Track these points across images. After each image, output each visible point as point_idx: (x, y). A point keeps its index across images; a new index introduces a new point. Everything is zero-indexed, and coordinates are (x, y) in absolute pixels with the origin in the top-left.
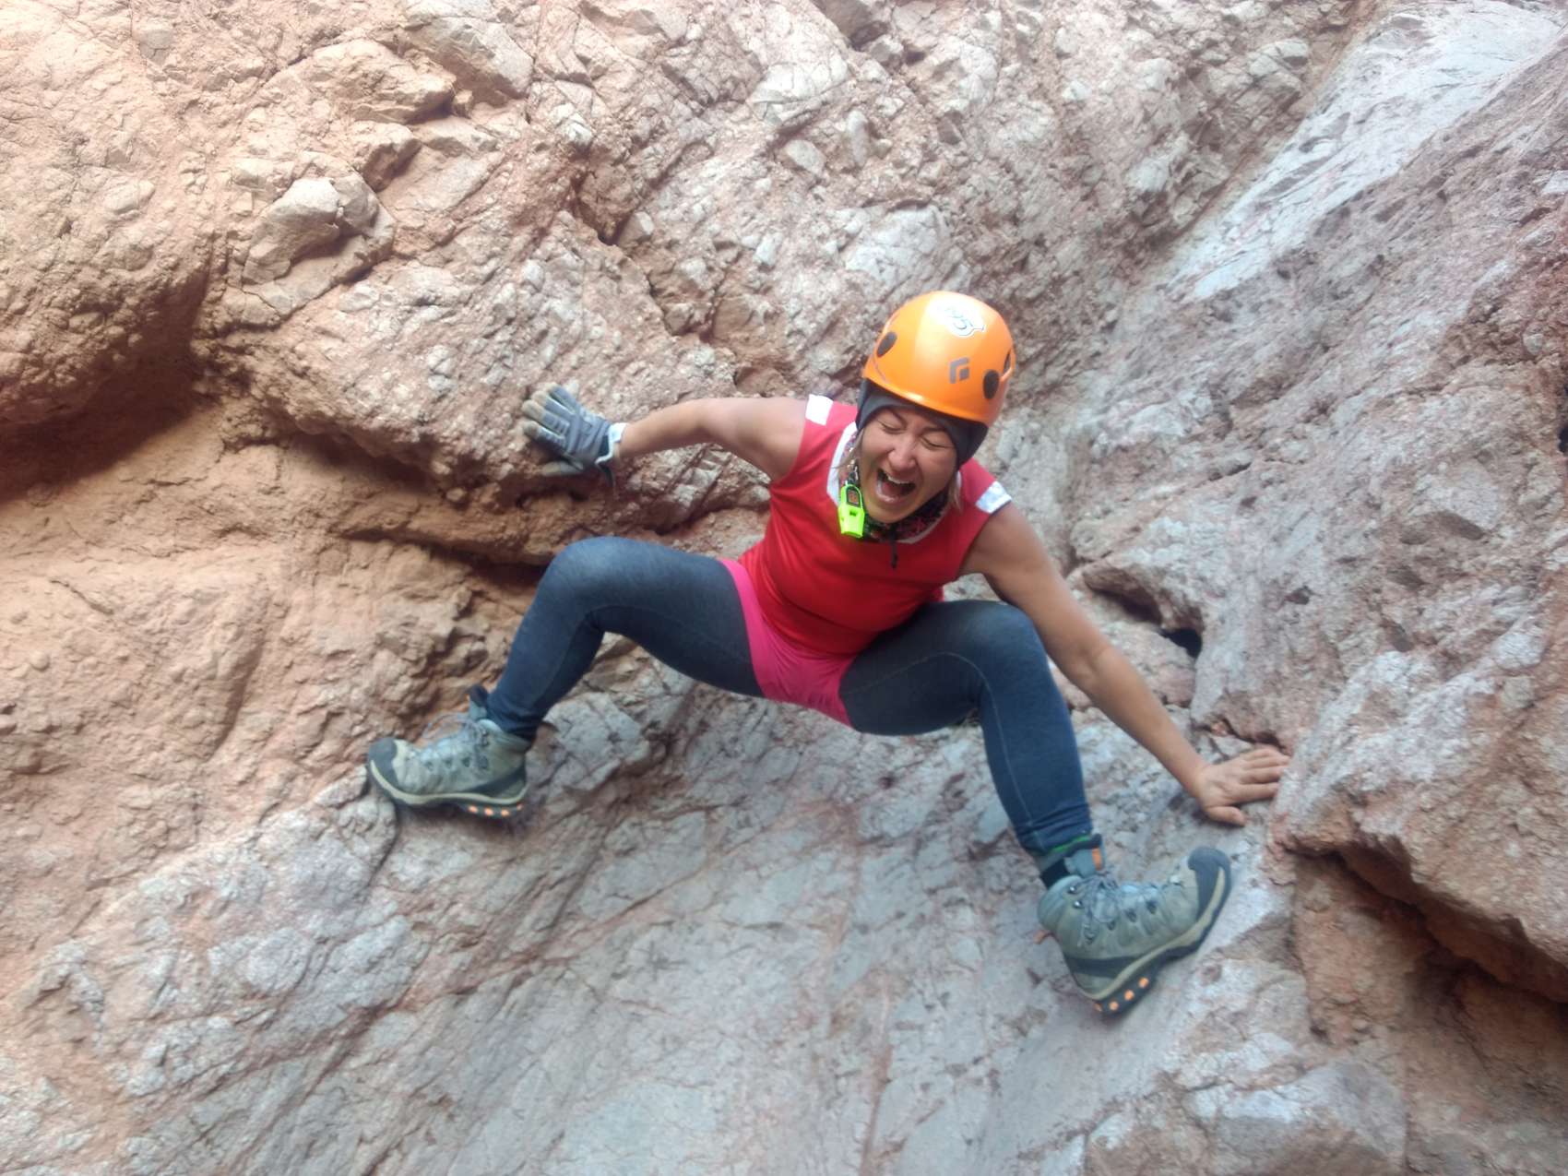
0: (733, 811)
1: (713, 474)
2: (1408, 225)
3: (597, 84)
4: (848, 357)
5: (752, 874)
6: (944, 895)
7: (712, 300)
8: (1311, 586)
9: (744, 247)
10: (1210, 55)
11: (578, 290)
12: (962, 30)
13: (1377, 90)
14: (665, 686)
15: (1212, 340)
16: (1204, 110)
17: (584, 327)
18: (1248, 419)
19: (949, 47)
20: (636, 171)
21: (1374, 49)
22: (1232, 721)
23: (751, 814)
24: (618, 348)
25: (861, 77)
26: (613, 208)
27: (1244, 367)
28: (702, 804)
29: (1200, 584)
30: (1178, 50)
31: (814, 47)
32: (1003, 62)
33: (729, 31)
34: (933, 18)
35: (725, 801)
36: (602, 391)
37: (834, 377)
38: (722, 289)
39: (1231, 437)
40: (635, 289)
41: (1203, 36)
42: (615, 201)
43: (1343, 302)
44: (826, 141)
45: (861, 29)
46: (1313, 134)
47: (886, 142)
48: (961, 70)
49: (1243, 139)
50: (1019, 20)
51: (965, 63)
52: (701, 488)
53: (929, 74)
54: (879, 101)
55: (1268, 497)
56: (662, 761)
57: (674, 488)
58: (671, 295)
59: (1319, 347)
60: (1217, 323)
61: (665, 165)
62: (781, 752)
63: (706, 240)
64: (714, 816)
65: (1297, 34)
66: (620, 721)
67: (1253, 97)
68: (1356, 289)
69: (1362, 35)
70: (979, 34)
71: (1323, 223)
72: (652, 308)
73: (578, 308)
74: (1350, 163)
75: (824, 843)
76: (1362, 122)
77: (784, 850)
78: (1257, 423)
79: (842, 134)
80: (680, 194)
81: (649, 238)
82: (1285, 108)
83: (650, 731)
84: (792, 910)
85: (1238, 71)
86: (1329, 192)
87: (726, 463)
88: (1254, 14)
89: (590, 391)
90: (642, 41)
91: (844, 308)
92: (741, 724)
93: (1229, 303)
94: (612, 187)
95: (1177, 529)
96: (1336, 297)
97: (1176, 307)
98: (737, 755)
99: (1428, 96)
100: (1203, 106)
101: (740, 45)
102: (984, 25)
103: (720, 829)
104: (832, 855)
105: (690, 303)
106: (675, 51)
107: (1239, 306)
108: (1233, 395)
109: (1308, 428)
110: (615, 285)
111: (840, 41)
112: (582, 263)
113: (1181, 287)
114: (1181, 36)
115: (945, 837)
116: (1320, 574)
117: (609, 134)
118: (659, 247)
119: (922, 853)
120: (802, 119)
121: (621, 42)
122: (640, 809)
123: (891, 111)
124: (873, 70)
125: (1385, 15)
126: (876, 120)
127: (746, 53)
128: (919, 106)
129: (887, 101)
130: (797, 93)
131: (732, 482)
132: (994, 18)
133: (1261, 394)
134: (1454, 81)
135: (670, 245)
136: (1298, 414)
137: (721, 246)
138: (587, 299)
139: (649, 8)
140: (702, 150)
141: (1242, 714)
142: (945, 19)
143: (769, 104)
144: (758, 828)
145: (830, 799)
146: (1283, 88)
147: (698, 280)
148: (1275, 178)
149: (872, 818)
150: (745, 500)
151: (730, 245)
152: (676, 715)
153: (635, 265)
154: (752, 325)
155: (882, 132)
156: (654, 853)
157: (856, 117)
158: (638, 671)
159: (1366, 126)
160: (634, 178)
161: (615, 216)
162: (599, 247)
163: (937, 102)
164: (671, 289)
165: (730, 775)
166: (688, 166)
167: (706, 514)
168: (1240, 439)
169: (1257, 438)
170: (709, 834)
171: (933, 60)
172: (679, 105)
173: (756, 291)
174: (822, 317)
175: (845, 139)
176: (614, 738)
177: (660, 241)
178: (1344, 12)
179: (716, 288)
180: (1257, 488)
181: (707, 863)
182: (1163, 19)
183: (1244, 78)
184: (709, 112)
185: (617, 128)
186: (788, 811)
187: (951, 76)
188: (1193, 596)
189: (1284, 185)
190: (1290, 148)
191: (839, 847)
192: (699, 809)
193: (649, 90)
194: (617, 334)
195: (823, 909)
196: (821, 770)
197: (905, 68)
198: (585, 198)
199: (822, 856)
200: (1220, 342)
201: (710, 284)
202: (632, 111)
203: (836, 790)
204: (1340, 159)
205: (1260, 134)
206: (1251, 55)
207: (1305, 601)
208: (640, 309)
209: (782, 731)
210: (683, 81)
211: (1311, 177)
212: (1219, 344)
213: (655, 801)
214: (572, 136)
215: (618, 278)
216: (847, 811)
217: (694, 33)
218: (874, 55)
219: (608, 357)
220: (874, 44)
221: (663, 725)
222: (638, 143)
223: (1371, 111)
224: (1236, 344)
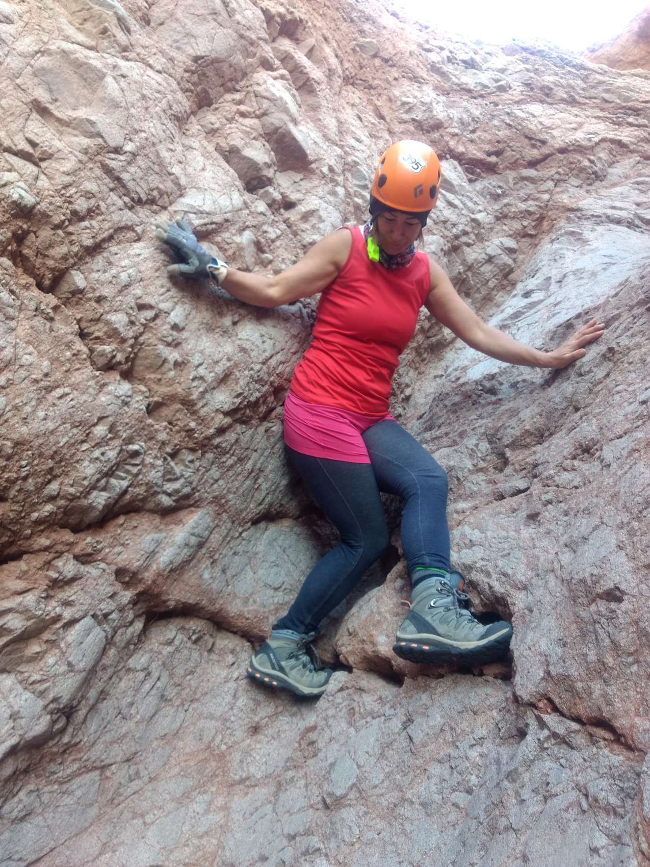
0: (126, 766)
1: (125, 484)
2: (627, 329)
3: (43, 165)
4: (238, 401)
5: (138, 822)
6: (302, 843)
7: (132, 346)
8: (623, 587)
9: (160, 310)
10: (464, 239)
11: (13, 324)
12: (321, 194)
13: (565, 266)
14: (70, 664)
15: (483, 406)
16: (462, 271)
17: (16, 355)
18: (520, 458)
19: (312, 202)
20: (73, 237)
21: (556, 245)
22: (557, 700)
23: (141, 767)
24: (46, 375)
25: (253, 209)
26: (51, 263)
27: (513, 422)
28: (98, 764)
29: (503, 579)
30: (447, 233)
31: (220, 182)
32: (346, 220)
33: (158, 155)
34: (301, 183)
35: (119, 759)
36: (28, 409)
37: (226, 414)
38: (141, 339)
39: (509, 470)
40: (65, 329)
41: (461, 227)
42: (53, 258)
43: (586, 378)
44: (226, 247)
45: (254, 179)
46: (529, 288)
47: (269, 256)
48: (320, 217)
49: (484, 292)
50: (356, 196)
51: (322, 213)
52: (114, 494)
53: (299, 217)
54: (265, 228)
55: (550, 513)
56: (63, 731)
57: (89, 493)
58: (97, 338)
59: (571, 408)
60: (485, 395)
61: (99, 238)
62: (169, 710)
63: (130, 300)
64: (108, 774)
65: (510, 236)
66: (24, 701)
67: (487, 268)
68: (595, 370)
69: (547, 239)
70: (331, 198)
71: (555, 332)
72: (79, 345)
73: (11, 338)
74: (559, 303)
75: (200, 788)
76: (560, 282)
77: (168, 797)
78: (529, 460)
79: (238, 244)
80: (110, 263)
81: (81, 292)
82: (506, 276)
83: (52, 706)
84: (171, 852)
85: (480, 251)
86: (549, 318)
87: (137, 475)
88: (487, 220)
89: (16, 408)
90: (86, 142)
91: (236, 365)
92: (137, 690)
93: (494, 382)
94: (51, 246)
95: (476, 535)
96: (581, 375)
97: (454, 385)
98: (131, 717)
99: (599, 268)
100: (461, 269)
101: (165, 167)
102: (334, 193)
103: (111, 785)
104: (206, 797)
105: (113, 346)
106: (112, 156)
107: (501, 384)
108: (506, 441)
109: (576, 463)
110: (48, 325)
111: (238, 183)
112: (18, 303)
113: (457, 373)
114: (449, 225)
115: (302, 783)
116: (629, 577)
117: (51, 203)
118: (90, 299)
119: (283, 797)
120: (210, 227)
121: (67, 139)
122: (37, 777)
123: (273, 236)
124: (261, 206)
125: (560, 229)
126: (263, 240)
127: (170, 174)
128: (291, 236)
129: (270, 230)
130: (206, 208)
131: (141, 491)
132: (340, 191)
133: (528, 440)
134: (613, 262)
135: (99, 300)
136: (565, 453)
137: (142, 307)
138: (20, 331)
139: (93, 118)
140: (130, 235)
141: (566, 696)
142: (310, 185)
143: (186, 212)
144: (146, 779)
145: (209, 747)
146: (505, 264)
147: (121, 329)
148: (509, 311)
149: (242, 761)
150: (150, 505)
151: (151, 307)
152: (79, 689)
153: (68, 312)
154: (164, 369)
155: (266, 249)
156: (49, 815)
157: (247, 236)
158: (45, 652)
159: (563, 284)
160: (72, 243)
161: (52, 270)
162: (36, 292)
163: (304, 235)
164: (97, 334)
165: (125, 736)
166: (119, 243)
167: (116, 516)
168: (515, 470)
169: (533, 471)
170: (101, 791)
171: (302, 208)
172: (113, 197)
173: (169, 345)
174: (220, 369)
175: (240, 248)
176: (14, 716)
177: (90, 295)
178: (535, 227)
179: (136, 338)
180: (539, 506)
181: (99, 817)
182: (439, 213)
183: (483, 256)
184: (138, 208)
185: (58, 201)
186: (173, 762)
187: (313, 220)
188: (498, 588)
189: (517, 315)
190: (515, 296)
191: (213, 789)
192: (96, 768)
193: (89, 179)
194: (46, 363)
195: (198, 848)
196: (200, 724)
197: (282, 211)
198: (26, 251)
199: (200, 798)
200: (490, 407)
201: (131, 334)
202: (72, 190)
203: (213, 740)
204: (552, 300)
205: (493, 289)
206: (487, 243)
207: (619, 600)
208: (69, 346)
209: (171, 693)
210: (118, 179)
211: (534, 310)
212: (490, 408)
213: (53, 767)
214: (15, 197)
215: (51, 319)
216: (222, 756)
217: (129, 147)
218: (262, 197)
219: (36, 381)
220: (262, 191)
221: (64, 701)
222: (77, 217)
223: (565, 276)
224: (503, 408)
